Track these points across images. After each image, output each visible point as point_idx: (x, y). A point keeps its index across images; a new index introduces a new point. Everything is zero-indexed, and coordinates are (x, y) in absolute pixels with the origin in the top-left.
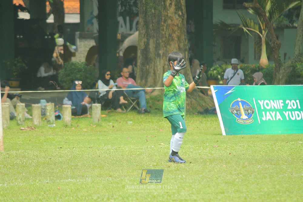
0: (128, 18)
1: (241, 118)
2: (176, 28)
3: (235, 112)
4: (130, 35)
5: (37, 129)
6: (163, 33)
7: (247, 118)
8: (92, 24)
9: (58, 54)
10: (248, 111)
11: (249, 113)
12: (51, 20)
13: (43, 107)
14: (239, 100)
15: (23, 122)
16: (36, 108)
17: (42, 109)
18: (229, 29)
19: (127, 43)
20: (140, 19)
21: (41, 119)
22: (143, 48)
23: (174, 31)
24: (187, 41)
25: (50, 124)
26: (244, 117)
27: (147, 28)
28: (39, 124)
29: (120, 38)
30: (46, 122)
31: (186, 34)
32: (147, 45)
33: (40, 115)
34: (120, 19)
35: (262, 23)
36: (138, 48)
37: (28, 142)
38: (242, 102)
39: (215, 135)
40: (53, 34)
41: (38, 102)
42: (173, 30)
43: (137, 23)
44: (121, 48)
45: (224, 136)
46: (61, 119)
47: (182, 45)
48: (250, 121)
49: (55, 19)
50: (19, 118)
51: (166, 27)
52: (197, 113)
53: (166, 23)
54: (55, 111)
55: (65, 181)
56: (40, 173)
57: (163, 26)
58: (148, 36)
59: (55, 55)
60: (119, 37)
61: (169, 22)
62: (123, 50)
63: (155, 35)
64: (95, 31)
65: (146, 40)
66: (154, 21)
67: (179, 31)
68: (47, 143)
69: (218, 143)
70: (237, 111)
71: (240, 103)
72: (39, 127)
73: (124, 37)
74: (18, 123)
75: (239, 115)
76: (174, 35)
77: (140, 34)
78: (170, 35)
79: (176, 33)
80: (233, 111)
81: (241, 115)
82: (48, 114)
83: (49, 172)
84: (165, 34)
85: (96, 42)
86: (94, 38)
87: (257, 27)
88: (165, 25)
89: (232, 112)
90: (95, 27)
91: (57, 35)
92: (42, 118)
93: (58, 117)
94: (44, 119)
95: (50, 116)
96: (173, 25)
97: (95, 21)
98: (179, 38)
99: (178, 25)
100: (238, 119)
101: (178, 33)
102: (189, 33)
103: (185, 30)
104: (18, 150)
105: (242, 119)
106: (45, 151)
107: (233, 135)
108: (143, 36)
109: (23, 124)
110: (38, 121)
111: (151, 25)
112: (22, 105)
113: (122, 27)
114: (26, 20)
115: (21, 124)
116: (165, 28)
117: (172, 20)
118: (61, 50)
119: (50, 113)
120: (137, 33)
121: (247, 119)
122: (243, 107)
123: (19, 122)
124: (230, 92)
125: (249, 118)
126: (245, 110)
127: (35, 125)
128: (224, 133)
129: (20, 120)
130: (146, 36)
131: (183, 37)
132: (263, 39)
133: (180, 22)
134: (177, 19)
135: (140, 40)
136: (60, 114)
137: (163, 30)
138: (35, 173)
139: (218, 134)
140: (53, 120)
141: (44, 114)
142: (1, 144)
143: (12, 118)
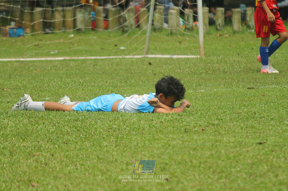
5: (236, 35)
13: (243, 12)
15: (223, 27)
16: (236, 13)
21: (241, 24)
25: (250, 29)
28: (239, 29)
30: (245, 27)
33: (240, 20)
37: (228, 47)
41: (237, 6)
50: (218, 23)
55: (269, 87)
56: (243, 78)
68: (248, 49)
72: (238, 32)
74: (218, 29)
82: (248, 19)
83: (252, 78)
94: (244, 24)
95: (250, 20)
104: (219, 55)
106: (247, 56)
109: (223, 29)
110: (238, 26)
112: (222, 10)
115: (220, 30)
119: (250, 18)
123: (218, 27)
127: (235, 30)
129: (219, 25)
138: (238, 79)
140: (253, 25)
141: (243, 19)
142: (202, 49)
143: (212, 23)
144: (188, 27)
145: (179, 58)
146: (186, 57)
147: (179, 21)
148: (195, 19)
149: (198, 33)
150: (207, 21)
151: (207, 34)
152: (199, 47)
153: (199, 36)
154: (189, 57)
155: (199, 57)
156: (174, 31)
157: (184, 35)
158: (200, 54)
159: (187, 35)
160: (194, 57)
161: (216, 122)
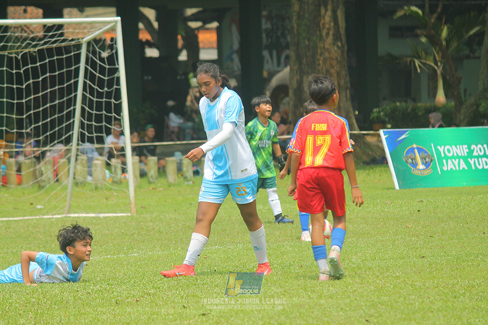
0: (275, 53)
1: (417, 167)
2: (334, 62)
3: (410, 161)
4: (278, 72)
5: (172, 188)
6: (320, 68)
7: (425, 167)
8: (232, 60)
9: (193, 98)
10: (425, 159)
11: (426, 162)
12: (183, 56)
13: (178, 161)
14: (415, 146)
15: (156, 179)
16: (171, 163)
17: (178, 163)
18: (398, 61)
19: (275, 82)
20: (291, 52)
21: (176, 175)
22: (295, 87)
23: (332, 67)
24: (348, 77)
25: (187, 181)
26: (421, 167)
27: (300, 63)
28: (175, 181)
29: (267, 76)
30: (182, 179)
31: (347, 69)
32: (300, 83)
33: (176, 171)
34: (266, 53)
35: (438, 53)
36: (290, 87)
37: (163, 203)
38: (418, 148)
39: (386, 189)
40: (186, 74)
41: (172, 154)
42: (331, 65)
43: (287, 57)
44: (268, 88)
45: (397, 190)
46: (201, 175)
47: (342, 83)
48: (428, 171)
49: (188, 56)
50: (151, 175)
51: (323, 61)
52: (362, 164)
53: (323, 56)
54: (193, 166)
55: (212, 248)
57: (319, 60)
58: (302, 73)
59: (189, 98)
60: (265, 74)
61: (327, 55)
62: (271, 90)
63: (310, 71)
64: (236, 69)
65: (299, 77)
66: (308, 55)
67: (338, 66)
68: (186, 204)
69: (391, 198)
70: (412, 160)
71: (416, 150)
72: (174, 185)
73: (272, 75)
75: (415, 165)
76: (333, 71)
77: (291, 70)
78: (327, 71)
79: (335, 67)
80: (408, 159)
81: (417, 164)
82: (185, 169)
84: (322, 69)
85: (237, 81)
86: (236, 77)
87: (432, 58)
88: (322, 59)
89: (406, 161)
90: (236, 64)
91: (191, 75)
92: (178, 174)
93: (197, 173)
94: (180, 175)
95: (188, 171)
96: (331, 58)
97: (236, 57)
98: (338, 74)
99: (337, 58)
100: (413, 170)
101: (337, 68)
102: (350, 68)
103: (346, 64)
104: (153, 212)
105: (419, 169)
106: (185, 213)
107: (408, 189)
108: (295, 72)
109: (156, 182)
110: (173, 177)
111: (305, 59)
112: (154, 160)
113: (268, 62)
114: (155, 58)
115: (153, 182)
116: (321, 62)
117: (329, 53)
118: (196, 92)
119: (187, 168)
120: (288, 69)
121: (424, 169)
122: (419, 154)
123: (151, 180)
124: (403, 137)
125: (427, 168)
126: (422, 158)
127: (170, 183)
128: (397, 187)
129: (152, 177)
130: (298, 73)
131: (344, 73)
132: (439, 72)
133: (340, 54)
134: (336, 51)
135: (291, 78)
136: (199, 169)
137: (319, 65)
138: (176, 240)
139: (390, 188)
140: (191, 177)
141: (179, 169)
142: (133, 206)
143: (143, 174)
144: (115, 180)
145: (107, 217)
146: (115, 215)
147: (105, 173)
148: (124, 171)
149: (127, 187)
150: (138, 174)
151: (138, 187)
152: (130, 203)
153: (128, 191)
154: (118, 215)
155: (129, 215)
156: (99, 185)
157: (111, 189)
158: (130, 212)
159: (115, 190)
160: (124, 215)
161: (152, 291)
